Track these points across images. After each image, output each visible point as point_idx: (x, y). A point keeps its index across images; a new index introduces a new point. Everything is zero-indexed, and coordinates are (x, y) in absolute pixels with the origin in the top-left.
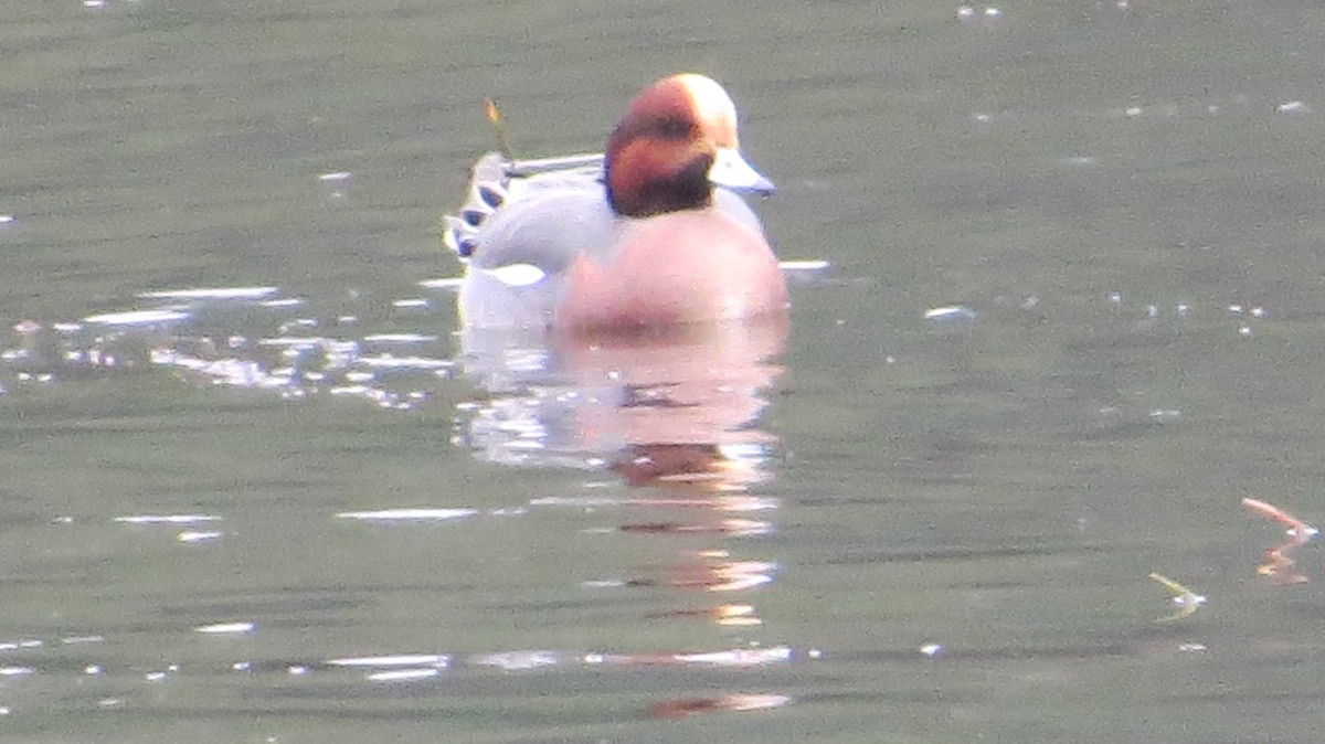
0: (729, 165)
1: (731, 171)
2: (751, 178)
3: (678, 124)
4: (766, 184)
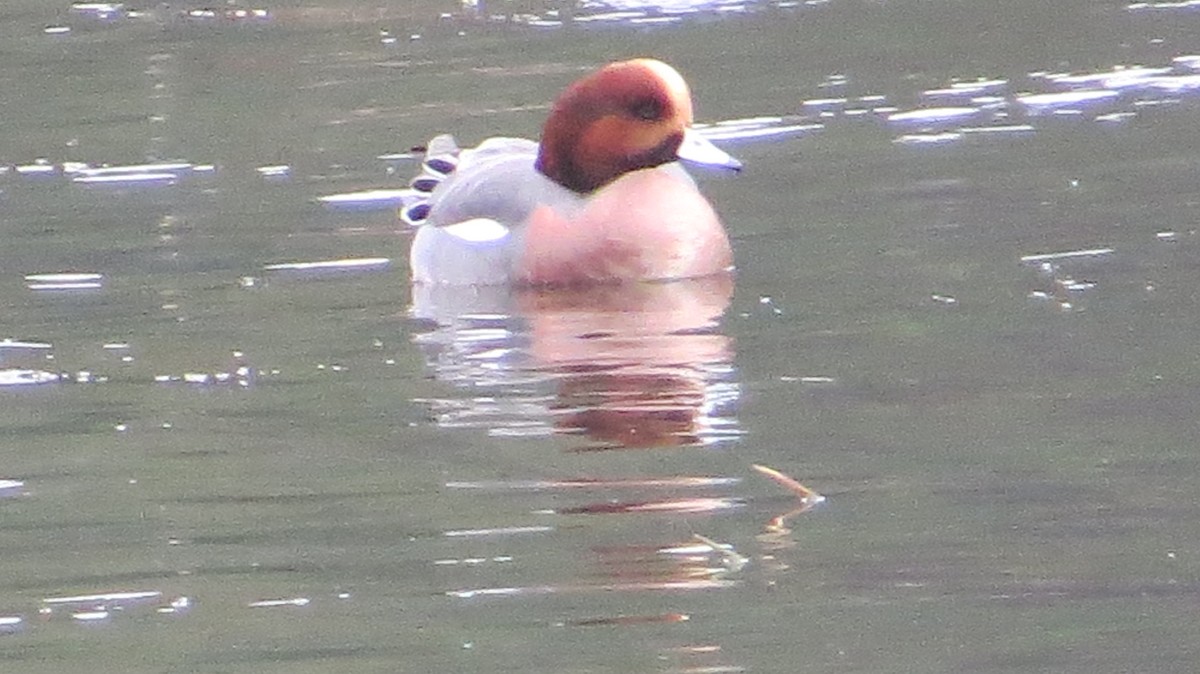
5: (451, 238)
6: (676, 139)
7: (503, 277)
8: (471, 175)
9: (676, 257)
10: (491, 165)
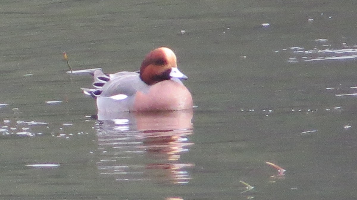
0: (175, 72)
1: (176, 73)
2: (181, 75)
3: (161, 61)
4: (186, 77)
5: (112, 99)
6: (169, 71)
7: (127, 110)
8: (115, 82)
9: (180, 105)
10: (122, 79)
